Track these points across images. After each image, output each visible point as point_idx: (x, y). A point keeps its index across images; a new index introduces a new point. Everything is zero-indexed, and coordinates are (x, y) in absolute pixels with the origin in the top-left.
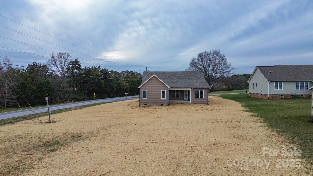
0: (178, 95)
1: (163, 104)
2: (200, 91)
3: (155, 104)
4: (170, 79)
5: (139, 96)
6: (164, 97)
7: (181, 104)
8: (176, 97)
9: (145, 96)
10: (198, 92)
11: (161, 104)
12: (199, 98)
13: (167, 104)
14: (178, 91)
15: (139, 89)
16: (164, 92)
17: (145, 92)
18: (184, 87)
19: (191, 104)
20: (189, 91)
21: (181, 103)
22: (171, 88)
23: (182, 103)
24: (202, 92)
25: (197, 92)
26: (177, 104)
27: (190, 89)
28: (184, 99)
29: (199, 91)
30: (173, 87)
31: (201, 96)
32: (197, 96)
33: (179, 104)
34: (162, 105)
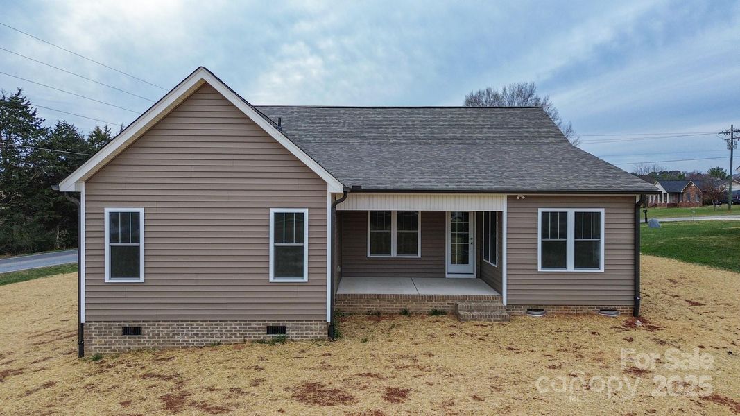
0: (407, 245)
1: (281, 330)
2: (577, 214)
3: (217, 334)
4: (356, 142)
5: (67, 258)
6: (289, 263)
7: (435, 313)
8: (394, 254)
9: (125, 262)
10: (564, 227)
11: (271, 330)
12: (571, 267)
13: (318, 329)
14: (407, 218)
15: (77, 195)
16: (289, 226)
17: (125, 226)
18: (453, 187)
19: (509, 316)
20: (495, 217)
21: (428, 307)
22: (356, 190)
23: (438, 305)
24: (587, 225)
25: (554, 225)
26: (405, 313)
27: (498, 204)
28: (450, 268)
29: (571, 213)
30: (374, 186)
31: (587, 256)
32: (554, 254)
33: (421, 315)
34: (277, 331)
